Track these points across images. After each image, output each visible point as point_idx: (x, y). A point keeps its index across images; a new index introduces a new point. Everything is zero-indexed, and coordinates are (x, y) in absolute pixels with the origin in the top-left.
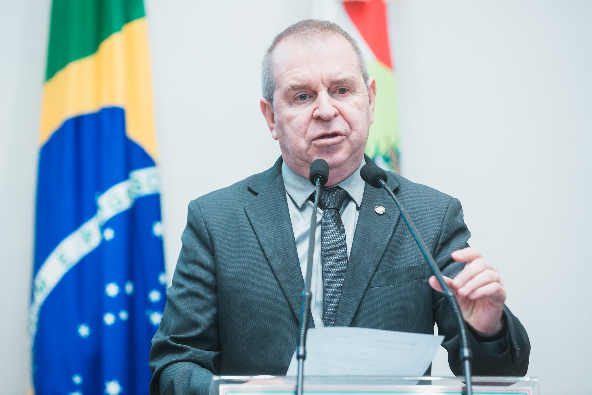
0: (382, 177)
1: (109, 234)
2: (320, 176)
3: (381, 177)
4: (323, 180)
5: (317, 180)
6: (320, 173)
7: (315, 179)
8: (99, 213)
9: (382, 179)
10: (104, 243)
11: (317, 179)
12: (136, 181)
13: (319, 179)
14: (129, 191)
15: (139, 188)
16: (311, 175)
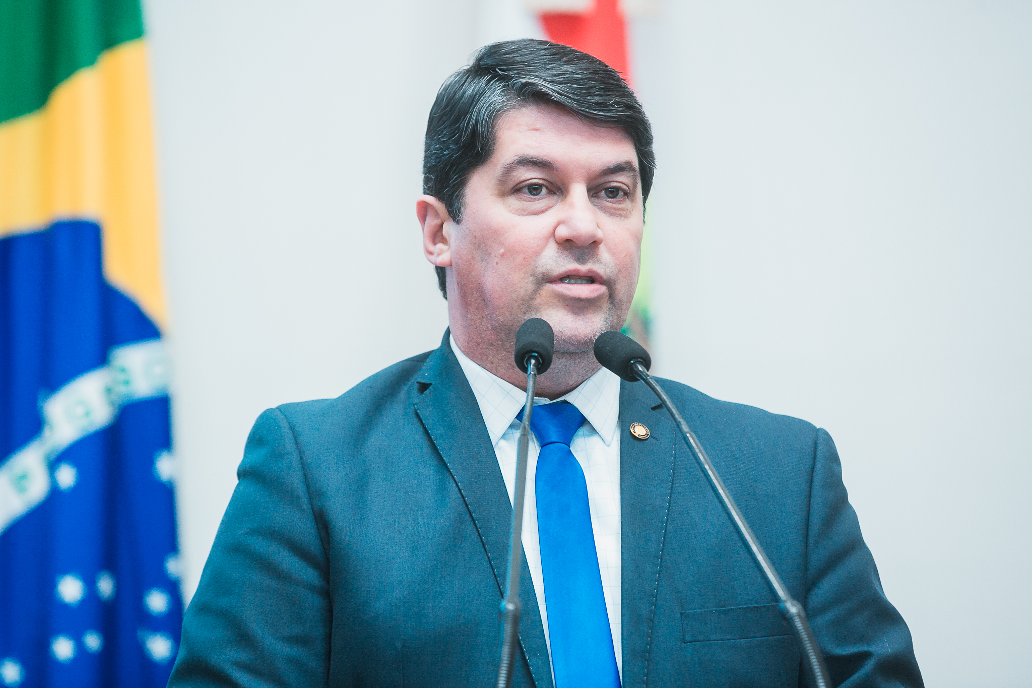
0: (641, 360)
1: (67, 476)
2: (536, 354)
3: (639, 360)
4: (541, 362)
5: (531, 364)
6: (535, 349)
7: (526, 358)
8: (47, 432)
9: (641, 363)
10: (55, 494)
11: (528, 361)
12: (123, 370)
13: (533, 361)
14: (109, 391)
15: (127, 383)
16: (518, 352)
